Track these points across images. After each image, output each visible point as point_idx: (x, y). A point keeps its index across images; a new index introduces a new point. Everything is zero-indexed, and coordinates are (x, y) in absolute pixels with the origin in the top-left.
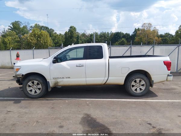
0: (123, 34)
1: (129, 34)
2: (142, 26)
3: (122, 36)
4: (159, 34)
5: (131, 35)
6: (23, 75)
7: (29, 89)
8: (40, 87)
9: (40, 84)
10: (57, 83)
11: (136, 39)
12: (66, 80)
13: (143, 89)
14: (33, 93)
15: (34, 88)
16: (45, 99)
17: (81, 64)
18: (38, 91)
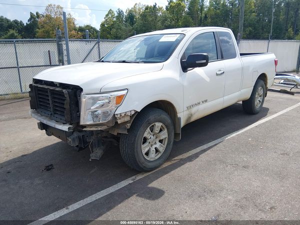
0: (8, 22)
2: (47, 10)
3: (5, 24)
5: (25, 25)
6: (136, 112)
7: (145, 148)
8: (164, 135)
9: (166, 129)
10: (189, 118)
11: (37, 32)
12: (202, 107)
13: (261, 101)
14: (153, 156)
15: (151, 143)
16: (175, 160)
17: (220, 71)
18: (162, 146)
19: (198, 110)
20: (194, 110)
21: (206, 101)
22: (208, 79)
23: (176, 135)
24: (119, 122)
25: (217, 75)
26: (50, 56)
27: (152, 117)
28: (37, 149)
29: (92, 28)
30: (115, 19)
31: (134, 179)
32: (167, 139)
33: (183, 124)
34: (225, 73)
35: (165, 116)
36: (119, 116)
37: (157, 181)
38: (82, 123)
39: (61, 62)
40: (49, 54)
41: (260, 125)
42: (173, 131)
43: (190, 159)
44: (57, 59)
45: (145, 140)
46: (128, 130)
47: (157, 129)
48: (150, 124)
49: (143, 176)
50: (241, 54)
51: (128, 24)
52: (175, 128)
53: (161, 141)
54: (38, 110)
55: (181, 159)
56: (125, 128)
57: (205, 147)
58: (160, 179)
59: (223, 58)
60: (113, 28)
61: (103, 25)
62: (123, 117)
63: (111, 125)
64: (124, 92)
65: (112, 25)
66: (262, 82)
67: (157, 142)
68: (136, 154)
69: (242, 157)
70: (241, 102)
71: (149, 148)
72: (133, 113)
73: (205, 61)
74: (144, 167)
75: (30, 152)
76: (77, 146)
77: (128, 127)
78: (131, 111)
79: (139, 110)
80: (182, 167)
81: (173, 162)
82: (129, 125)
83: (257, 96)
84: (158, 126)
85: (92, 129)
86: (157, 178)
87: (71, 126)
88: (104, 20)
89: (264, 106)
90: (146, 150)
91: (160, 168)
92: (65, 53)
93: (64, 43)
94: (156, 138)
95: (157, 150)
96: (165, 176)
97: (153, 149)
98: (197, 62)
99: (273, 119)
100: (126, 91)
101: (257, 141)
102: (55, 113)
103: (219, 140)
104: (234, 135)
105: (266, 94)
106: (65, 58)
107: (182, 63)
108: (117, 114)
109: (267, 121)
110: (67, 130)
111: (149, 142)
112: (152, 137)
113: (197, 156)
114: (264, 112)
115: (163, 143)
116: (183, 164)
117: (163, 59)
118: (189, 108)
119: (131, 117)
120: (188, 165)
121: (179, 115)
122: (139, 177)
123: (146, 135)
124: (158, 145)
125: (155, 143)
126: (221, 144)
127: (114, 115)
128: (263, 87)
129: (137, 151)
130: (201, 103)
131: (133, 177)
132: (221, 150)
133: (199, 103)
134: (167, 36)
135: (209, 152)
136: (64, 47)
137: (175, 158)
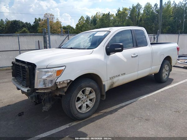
0: (22, 23)
1: (29, 23)
2: (45, 17)
3: (21, 25)
4: (62, 26)
5: (32, 25)
6: (71, 81)
7: (78, 105)
8: (93, 96)
9: (94, 92)
10: (112, 85)
11: (39, 29)
12: (121, 78)
13: (168, 74)
14: (84, 110)
15: (83, 101)
16: (101, 113)
17: (135, 54)
18: (91, 103)
19: (118, 80)
20: (115, 80)
21: (124, 74)
22: (125, 60)
23: (102, 96)
24: (59, 87)
25: (132, 57)
26: (39, 44)
27: (83, 84)
28: (18, 101)
29: (71, 27)
30: (84, 22)
31: (70, 125)
32: (95, 99)
33: (107, 89)
34: (138, 56)
35: (93, 83)
36: (59, 83)
37: (85, 127)
38: (36, 87)
39: (46, 47)
40: (39, 43)
41: (165, 90)
42: (100, 93)
43: (111, 112)
44: (43, 46)
45: (79, 99)
46: (66, 93)
47: (88, 92)
48: (82, 88)
49: (77, 123)
50: (151, 44)
51: (92, 25)
52: (101, 92)
53: (91, 100)
54: (17, 78)
55: (105, 113)
56: (64, 91)
57: (123, 104)
58: (87, 126)
59: (137, 46)
60: (83, 27)
61: (77, 25)
62: (62, 84)
63: (54, 89)
64: (63, 68)
65: (83, 25)
66: (168, 62)
67: (88, 100)
68: (71, 108)
69: (147, 112)
70: (153, 74)
71: (81, 104)
72: (69, 81)
73: (120, 49)
74: (78, 117)
75: (14, 103)
76: (35, 101)
77: (65, 91)
78: (67, 80)
79: (73, 80)
80: (105, 118)
81: (99, 114)
82: (66, 89)
83: (164, 71)
84: (88, 90)
85: (41, 91)
86: (86, 125)
87: (29, 89)
88: (78, 22)
89: (170, 77)
90: (79, 105)
91: (89, 118)
92: (48, 42)
93: (47, 36)
94: (87, 97)
95: (87, 106)
96: (91, 124)
97: (85, 105)
98: (116, 49)
99: (174, 86)
100: (65, 67)
101: (160, 101)
102: (24, 80)
103: (134, 100)
104: (145, 97)
105: (171, 69)
106: (48, 45)
107: (106, 49)
108: (57, 82)
109: (170, 88)
110: (27, 91)
111: (82, 101)
112: (84, 97)
113: (116, 110)
114: (169, 81)
115: (93, 101)
116: (105, 116)
117: (95, 47)
118: (111, 78)
119: (68, 84)
120: (109, 116)
121: (104, 83)
122: (74, 123)
123: (79, 95)
124: (88, 102)
125: (87, 101)
126: (134, 103)
127: (56, 82)
128: (168, 65)
129: (72, 106)
130: (121, 75)
131: (70, 124)
132: (134, 107)
133: (119, 75)
134: (100, 32)
135: (125, 108)
136: (48, 39)
137: (102, 111)
